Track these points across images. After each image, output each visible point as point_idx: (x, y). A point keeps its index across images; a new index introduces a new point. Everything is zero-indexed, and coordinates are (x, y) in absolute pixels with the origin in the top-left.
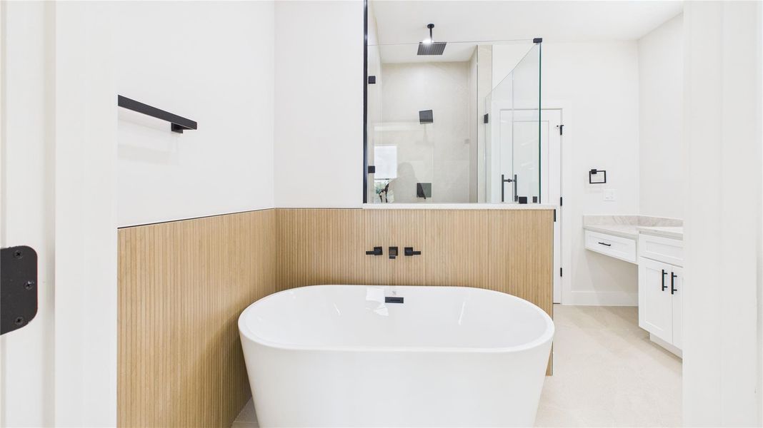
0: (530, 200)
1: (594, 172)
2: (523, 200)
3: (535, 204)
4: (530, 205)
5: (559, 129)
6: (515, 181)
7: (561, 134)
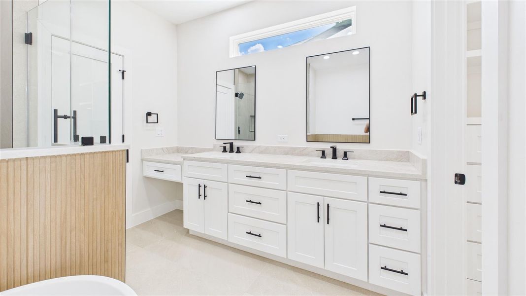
0: (97, 140)
1: (149, 114)
2: (88, 141)
3: (103, 145)
4: (97, 147)
5: (121, 74)
6: (75, 118)
7: (123, 78)
